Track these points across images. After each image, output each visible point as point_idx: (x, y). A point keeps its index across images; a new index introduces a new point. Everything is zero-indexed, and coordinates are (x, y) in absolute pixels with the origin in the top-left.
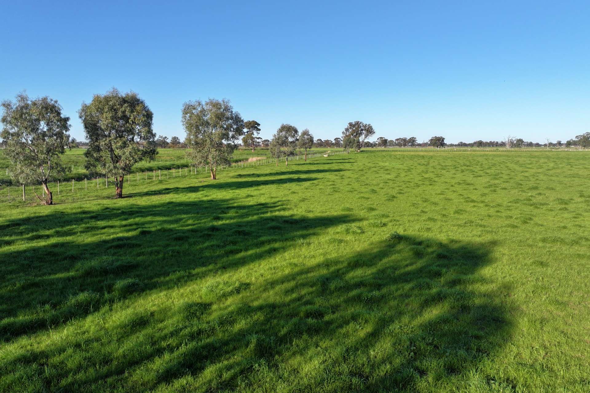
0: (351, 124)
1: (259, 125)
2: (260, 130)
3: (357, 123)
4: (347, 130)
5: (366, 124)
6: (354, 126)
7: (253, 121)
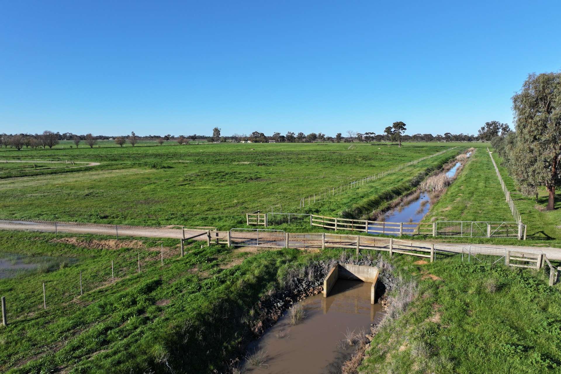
0: (488, 124)
1: (404, 125)
2: (405, 129)
3: (494, 123)
4: (483, 129)
5: (503, 124)
6: (491, 125)
7: (401, 122)
